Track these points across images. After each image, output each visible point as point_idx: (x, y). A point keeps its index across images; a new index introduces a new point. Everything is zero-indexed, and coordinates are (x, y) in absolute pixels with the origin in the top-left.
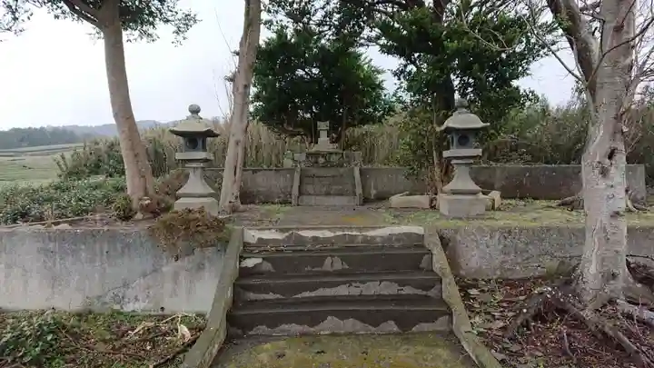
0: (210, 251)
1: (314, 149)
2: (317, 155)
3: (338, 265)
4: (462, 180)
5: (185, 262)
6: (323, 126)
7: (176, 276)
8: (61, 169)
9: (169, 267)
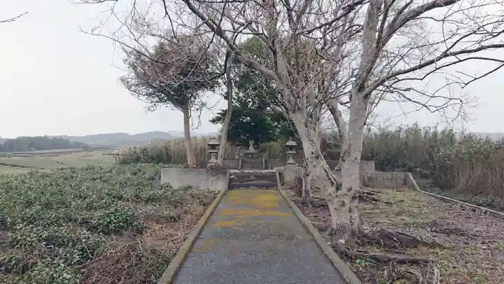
0: (221, 175)
1: (248, 152)
2: (249, 154)
3: (253, 178)
4: (291, 161)
5: (215, 178)
6: (251, 142)
7: (212, 181)
8: (117, 160)
9: (211, 178)
